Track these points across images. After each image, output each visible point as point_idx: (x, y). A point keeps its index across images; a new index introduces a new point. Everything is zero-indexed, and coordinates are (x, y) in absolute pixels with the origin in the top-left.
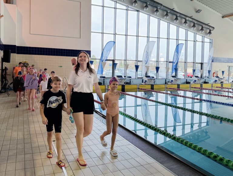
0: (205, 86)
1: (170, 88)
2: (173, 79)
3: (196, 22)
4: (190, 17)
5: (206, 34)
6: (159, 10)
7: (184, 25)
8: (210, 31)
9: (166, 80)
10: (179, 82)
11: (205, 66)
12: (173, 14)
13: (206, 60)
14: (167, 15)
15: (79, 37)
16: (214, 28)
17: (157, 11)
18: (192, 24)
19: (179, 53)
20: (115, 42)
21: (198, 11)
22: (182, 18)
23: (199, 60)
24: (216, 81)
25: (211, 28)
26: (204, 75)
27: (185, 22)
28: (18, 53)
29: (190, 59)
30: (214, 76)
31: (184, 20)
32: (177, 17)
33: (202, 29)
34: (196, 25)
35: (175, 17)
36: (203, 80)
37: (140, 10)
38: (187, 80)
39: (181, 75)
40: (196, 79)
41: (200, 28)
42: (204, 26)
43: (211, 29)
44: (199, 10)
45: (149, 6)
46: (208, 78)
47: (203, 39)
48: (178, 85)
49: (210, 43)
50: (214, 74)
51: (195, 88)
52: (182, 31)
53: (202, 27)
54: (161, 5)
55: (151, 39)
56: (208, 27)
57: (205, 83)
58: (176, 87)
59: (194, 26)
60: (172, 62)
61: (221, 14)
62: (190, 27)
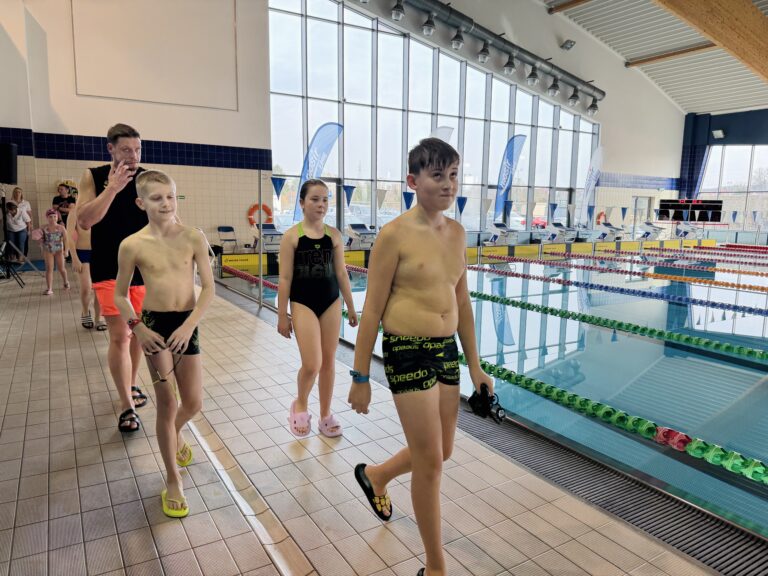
0: (576, 248)
1: (490, 257)
2: (498, 231)
3: (560, 76)
4: (546, 61)
5: (585, 109)
6: (464, 36)
7: (529, 82)
8: (595, 100)
9: (479, 235)
10: (512, 241)
11: (578, 197)
12: (501, 50)
13: (581, 183)
14: (485, 51)
15: (235, 109)
16: (603, 93)
17: (458, 37)
18: (550, 82)
19: (514, 163)
20: (341, 127)
21: (566, 45)
22: (524, 61)
23: (563, 182)
24: (604, 235)
25: (596, 94)
26: (575, 221)
27: (533, 75)
28: (40, 155)
29: (542, 180)
30: (598, 223)
31: (528, 69)
32: (511, 57)
33: (575, 96)
34: (560, 84)
35: (505, 59)
36: (573, 235)
37: (412, 34)
38: (531, 234)
39: (516, 221)
40: (556, 231)
41: (571, 92)
42: (580, 87)
43: (598, 96)
44: (568, 41)
45: (436, 23)
46: (585, 227)
47: (576, 124)
48: (511, 249)
49: (593, 134)
50: (599, 217)
51: (552, 254)
52: (524, 99)
53: (576, 91)
54: (470, 21)
55: (442, 121)
56: (591, 91)
57: (578, 240)
58: (504, 252)
59: (555, 86)
60: (497, 187)
61: (623, 54)
62: (544, 88)
